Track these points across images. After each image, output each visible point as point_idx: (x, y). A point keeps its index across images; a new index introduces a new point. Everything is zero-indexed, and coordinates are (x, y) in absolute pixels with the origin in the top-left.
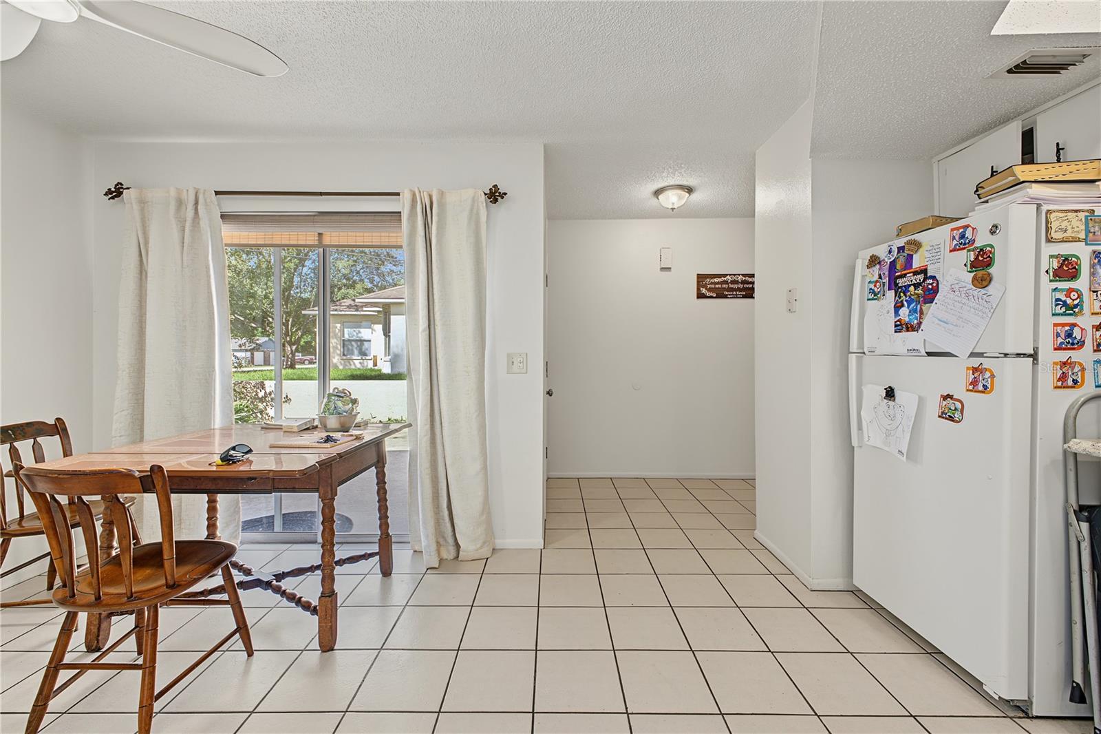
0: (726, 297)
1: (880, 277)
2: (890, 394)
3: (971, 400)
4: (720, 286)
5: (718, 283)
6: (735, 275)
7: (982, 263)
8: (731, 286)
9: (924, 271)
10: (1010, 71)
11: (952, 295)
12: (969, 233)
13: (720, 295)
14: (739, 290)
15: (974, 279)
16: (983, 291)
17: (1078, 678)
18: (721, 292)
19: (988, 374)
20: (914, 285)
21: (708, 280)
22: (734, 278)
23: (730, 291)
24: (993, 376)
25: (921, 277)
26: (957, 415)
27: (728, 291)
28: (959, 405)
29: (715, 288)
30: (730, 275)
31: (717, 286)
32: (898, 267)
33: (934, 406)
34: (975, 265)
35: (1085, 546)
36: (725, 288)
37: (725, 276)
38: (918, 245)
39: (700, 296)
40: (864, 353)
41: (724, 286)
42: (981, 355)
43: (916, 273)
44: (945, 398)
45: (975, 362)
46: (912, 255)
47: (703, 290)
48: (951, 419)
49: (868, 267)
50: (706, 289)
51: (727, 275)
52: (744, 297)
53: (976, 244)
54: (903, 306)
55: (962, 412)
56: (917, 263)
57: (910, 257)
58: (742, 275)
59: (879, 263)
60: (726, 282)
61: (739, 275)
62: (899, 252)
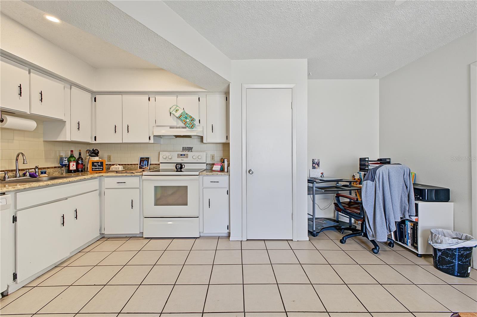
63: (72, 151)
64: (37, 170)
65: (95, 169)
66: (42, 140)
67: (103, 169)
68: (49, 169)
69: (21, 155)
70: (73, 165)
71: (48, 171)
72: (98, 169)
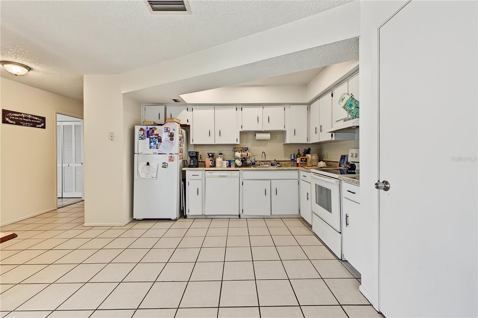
0: (21, 125)
1: (144, 134)
2: (148, 164)
3: (169, 163)
4: (18, 118)
5: (17, 117)
6: (26, 114)
7: (172, 136)
8: (24, 119)
9: (158, 135)
10: (173, 100)
11: (166, 141)
12: (168, 129)
13: (18, 123)
14: (28, 122)
15: (170, 139)
16: (172, 141)
17: (182, 209)
18: (19, 122)
19: (173, 158)
20: (155, 138)
21: (10, 114)
22: (27, 116)
23: (24, 122)
24: (174, 158)
25: (157, 136)
26: (166, 167)
27: (22, 122)
28: (167, 164)
29: (15, 119)
30: (24, 114)
31: (16, 118)
32: (150, 132)
33: (161, 165)
34: (170, 136)
35: (183, 186)
36: (21, 120)
37: (21, 113)
38: (156, 129)
39: (4, 122)
40: (139, 154)
41: (20, 119)
42: (171, 154)
43: (155, 135)
44: (163, 163)
45: (170, 155)
46: (154, 131)
47: (7, 119)
48: (165, 167)
49: (140, 131)
50: (9, 119)
51: (22, 113)
52: (32, 126)
53: (170, 132)
54: (152, 142)
55: (167, 166)
56: (155, 132)
57: (153, 131)
58: (30, 115)
59: (144, 130)
60: (22, 117)
61: (29, 115)
62: (150, 129)
63: (299, 150)
64: (275, 161)
65: (302, 163)
66: (282, 144)
67: (306, 164)
68: (281, 162)
69: (264, 153)
70: (298, 160)
71: (280, 163)
72: (303, 164)
